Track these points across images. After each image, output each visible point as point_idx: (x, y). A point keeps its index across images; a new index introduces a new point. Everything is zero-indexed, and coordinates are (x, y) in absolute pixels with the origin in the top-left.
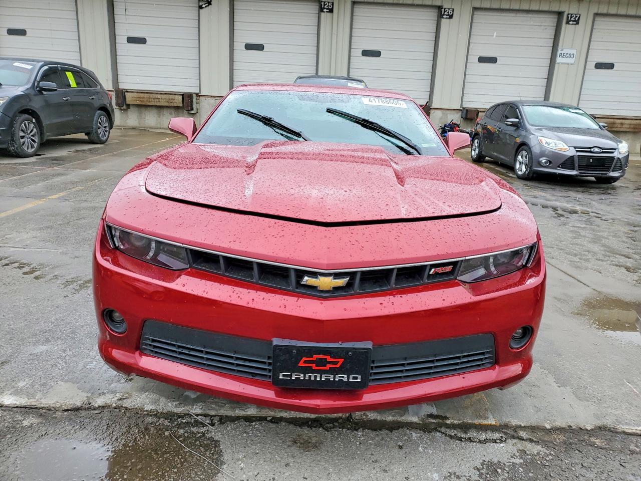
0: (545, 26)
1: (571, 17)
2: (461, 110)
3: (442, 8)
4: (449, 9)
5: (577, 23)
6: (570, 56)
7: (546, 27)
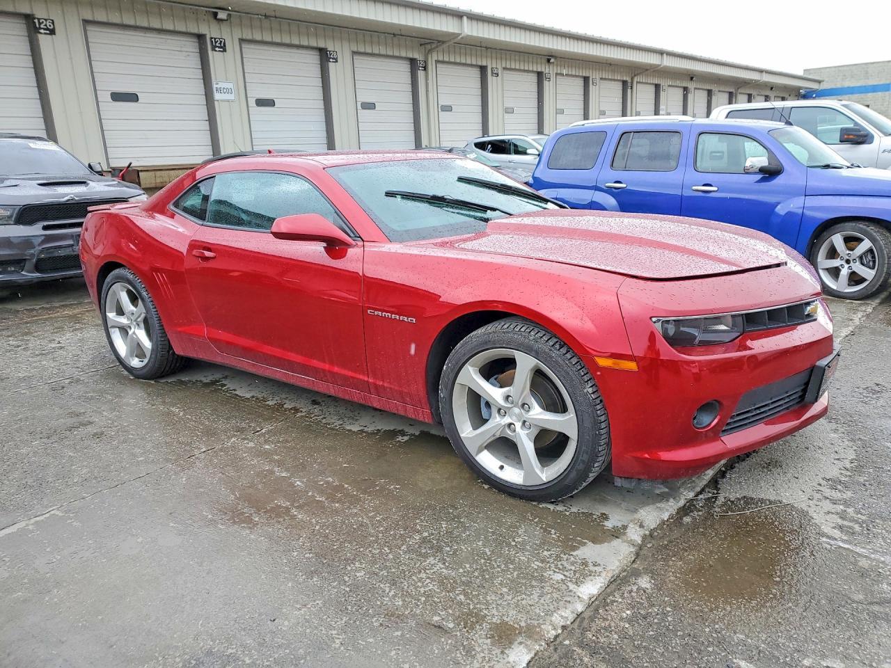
0: (187, 52)
1: (216, 42)
2: (110, 172)
3: (35, 18)
4: (46, 20)
5: (225, 50)
6: (229, 91)
7: (187, 54)
